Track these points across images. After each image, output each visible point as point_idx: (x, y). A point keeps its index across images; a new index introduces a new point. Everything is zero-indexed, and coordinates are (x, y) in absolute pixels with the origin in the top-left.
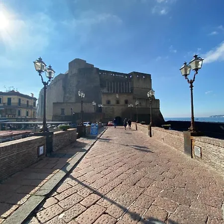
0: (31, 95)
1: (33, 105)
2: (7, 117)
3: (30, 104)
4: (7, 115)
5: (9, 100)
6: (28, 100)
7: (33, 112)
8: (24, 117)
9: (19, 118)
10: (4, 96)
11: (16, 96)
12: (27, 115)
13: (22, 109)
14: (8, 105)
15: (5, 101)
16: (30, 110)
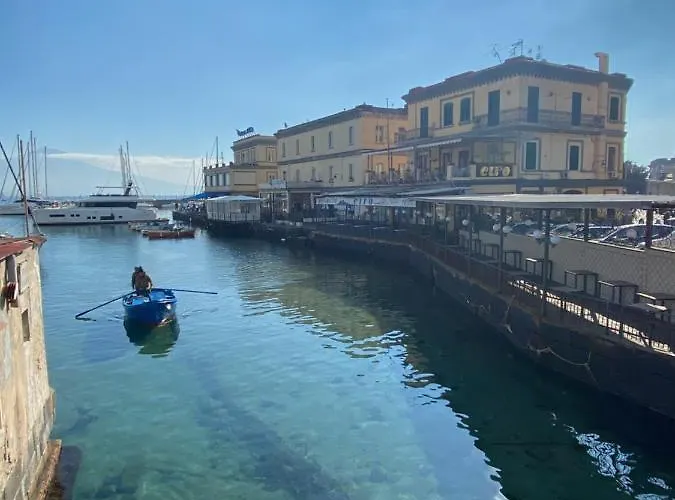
1: (605, 112)
2: (473, 177)
3: (589, 108)
4: (473, 168)
6: (579, 88)
7: (603, 150)
8: (555, 176)
9: (531, 177)
10: (477, 89)
11: (516, 79)
12: (574, 165)
13: (546, 138)
14: (490, 124)
15: (481, 108)
16: (588, 140)
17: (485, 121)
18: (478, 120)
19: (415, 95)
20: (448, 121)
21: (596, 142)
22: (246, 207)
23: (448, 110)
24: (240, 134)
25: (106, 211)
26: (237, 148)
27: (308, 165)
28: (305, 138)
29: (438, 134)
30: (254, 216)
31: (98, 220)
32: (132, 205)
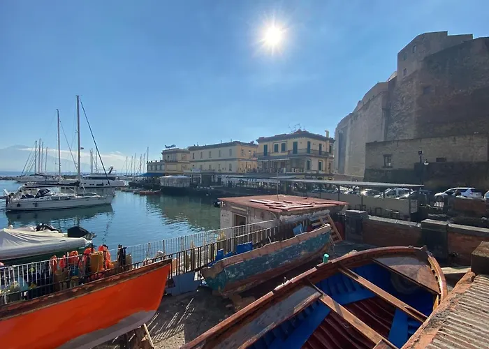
0: (324, 135)
1: (328, 151)
2: (293, 172)
3: (324, 149)
4: (293, 169)
5: (295, 144)
7: (328, 163)
8: (315, 172)
9: (309, 173)
10: (289, 140)
11: (304, 138)
12: (320, 169)
13: (312, 158)
14: (293, 153)
15: (290, 147)
16: (323, 160)
17: (291, 152)
18: (289, 151)
19: (261, 140)
20: (276, 150)
21: (326, 161)
22: (182, 181)
23: (276, 147)
24: (166, 147)
25: (100, 182)
26: (164, 153)
27: (207, 163)
28: (206, 152)
29: (271, 155)
30: (187, 185)
31: (95, 186)
32: (113, 179)
